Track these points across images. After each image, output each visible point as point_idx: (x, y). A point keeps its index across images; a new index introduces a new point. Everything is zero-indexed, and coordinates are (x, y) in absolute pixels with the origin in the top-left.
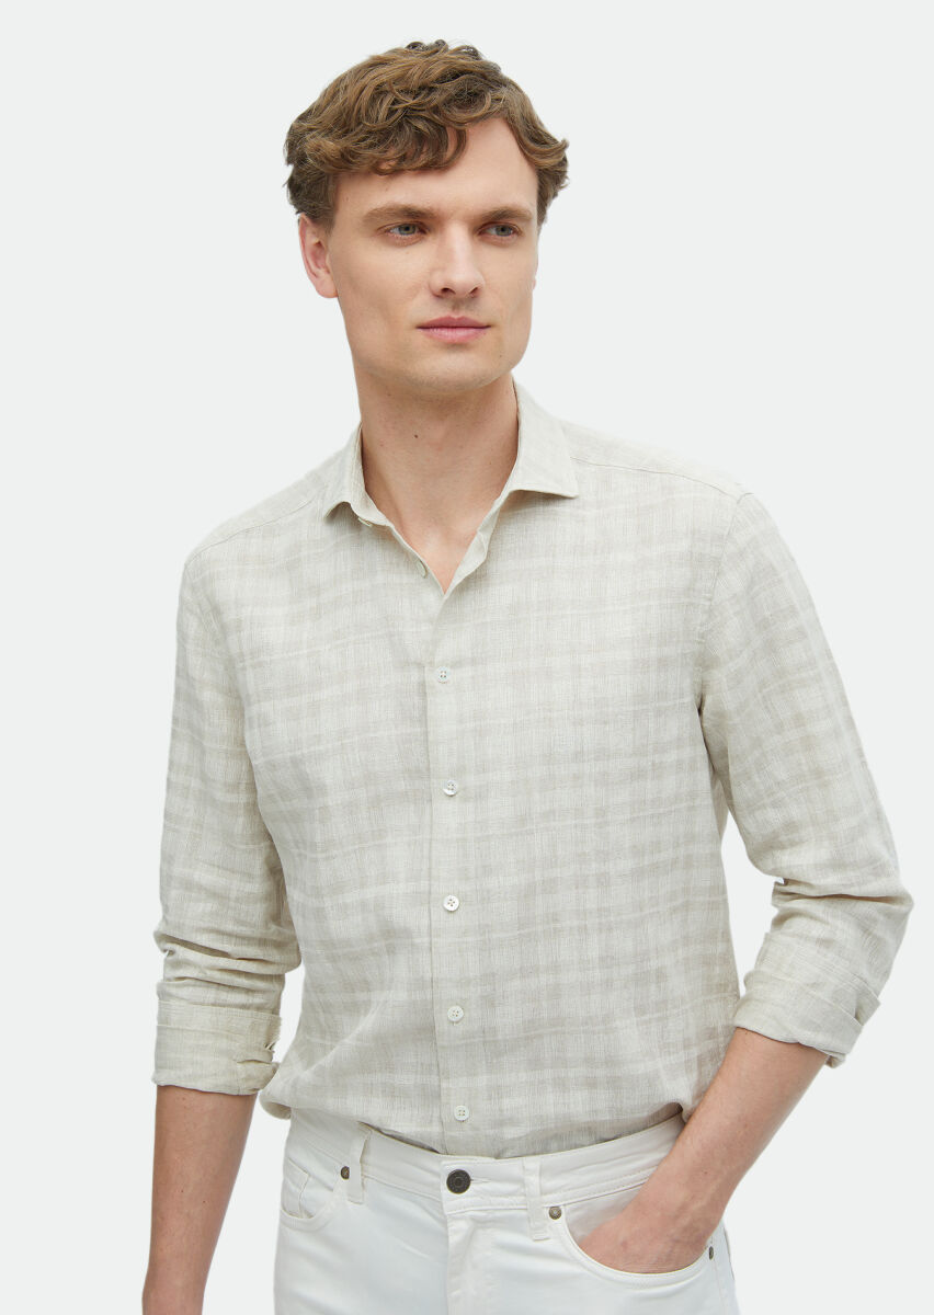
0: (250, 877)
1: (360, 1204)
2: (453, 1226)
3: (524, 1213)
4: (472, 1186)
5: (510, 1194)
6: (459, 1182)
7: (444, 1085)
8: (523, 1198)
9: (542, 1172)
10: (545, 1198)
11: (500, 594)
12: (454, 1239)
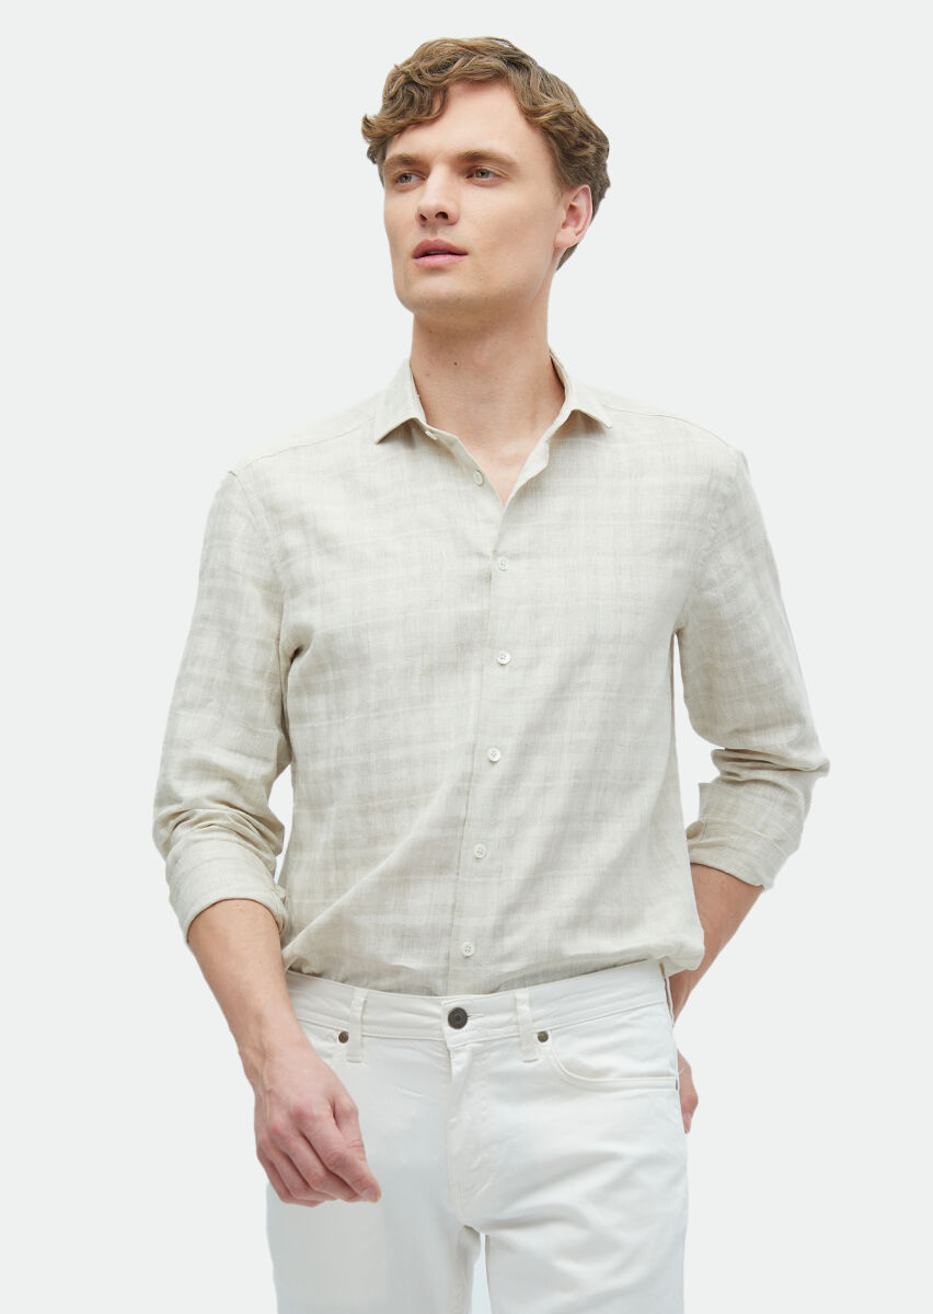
0: (266, 760)
1: (359, 1062)
2: (455, 1058)
3: (517, 1040)
4: (469, 1022)
5: (501, 1026)
6: (458, 1018)
7: (456, 923)
8: (514, 1027)
9: (531, 1003)
10: (535, 1024)
11: (554, 505)
12: (456, 1069)
